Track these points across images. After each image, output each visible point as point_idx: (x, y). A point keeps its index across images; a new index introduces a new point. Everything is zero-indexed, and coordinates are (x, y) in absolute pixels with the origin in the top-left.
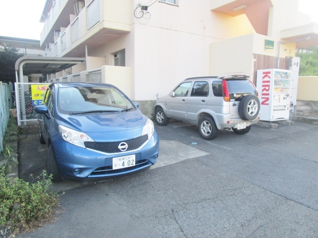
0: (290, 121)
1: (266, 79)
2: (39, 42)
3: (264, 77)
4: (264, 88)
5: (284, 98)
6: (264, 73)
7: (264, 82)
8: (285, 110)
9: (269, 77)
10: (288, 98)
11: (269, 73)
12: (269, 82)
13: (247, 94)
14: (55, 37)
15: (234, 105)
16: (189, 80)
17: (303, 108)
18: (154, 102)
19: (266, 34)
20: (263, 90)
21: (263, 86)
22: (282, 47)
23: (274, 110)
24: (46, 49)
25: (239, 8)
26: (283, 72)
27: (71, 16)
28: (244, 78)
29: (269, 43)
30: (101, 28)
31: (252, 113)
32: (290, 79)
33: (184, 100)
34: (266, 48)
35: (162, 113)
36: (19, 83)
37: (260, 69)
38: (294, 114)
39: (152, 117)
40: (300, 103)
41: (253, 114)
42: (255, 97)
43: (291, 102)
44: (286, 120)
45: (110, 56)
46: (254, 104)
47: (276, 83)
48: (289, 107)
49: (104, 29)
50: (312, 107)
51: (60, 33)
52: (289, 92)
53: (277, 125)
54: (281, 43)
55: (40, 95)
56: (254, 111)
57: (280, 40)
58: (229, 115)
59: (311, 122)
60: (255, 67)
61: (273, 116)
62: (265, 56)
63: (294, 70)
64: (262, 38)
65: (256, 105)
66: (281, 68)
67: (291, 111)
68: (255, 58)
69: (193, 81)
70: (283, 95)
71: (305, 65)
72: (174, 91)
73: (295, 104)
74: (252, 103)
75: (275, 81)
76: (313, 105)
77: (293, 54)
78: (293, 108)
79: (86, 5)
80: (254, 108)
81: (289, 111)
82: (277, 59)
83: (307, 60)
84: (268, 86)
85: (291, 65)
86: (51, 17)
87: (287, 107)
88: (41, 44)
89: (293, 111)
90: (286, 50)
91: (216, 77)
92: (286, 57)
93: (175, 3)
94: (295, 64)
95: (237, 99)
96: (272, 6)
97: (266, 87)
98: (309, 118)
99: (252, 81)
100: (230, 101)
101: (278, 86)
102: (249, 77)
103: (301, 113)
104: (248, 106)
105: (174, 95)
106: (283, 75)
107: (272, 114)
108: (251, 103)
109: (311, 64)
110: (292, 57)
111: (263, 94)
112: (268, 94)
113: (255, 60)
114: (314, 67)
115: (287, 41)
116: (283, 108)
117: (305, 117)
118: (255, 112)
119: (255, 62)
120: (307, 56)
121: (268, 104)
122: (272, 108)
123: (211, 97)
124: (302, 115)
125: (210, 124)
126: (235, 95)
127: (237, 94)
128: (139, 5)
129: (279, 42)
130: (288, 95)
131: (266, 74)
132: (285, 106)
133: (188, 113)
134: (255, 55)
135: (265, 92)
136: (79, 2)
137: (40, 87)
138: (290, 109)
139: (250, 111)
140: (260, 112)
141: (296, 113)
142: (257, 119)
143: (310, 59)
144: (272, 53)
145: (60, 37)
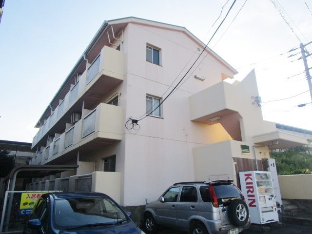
0: (281, 223)
1: (249, 181)
2: (30, 144)
3: (246, 179)
4: (248, 189)
5: (269, 199)
6: (246, 175)
7: (247, 184)
8: (272, 211)
9: (251, 179)
10: (273, 198)
11: (250, 175)
12: (251, 183)
13: (234, 199)
14: (48, 142)
15: (223, 210)
16: (177, 185)
17: (289, 207)
18: (142, 208)
19: (241, 140)
20: (248, 192)
21: (247, 187)
22: (257, 150)
23: (263, 212)
24: (37, 152)
25: (214, 119)
26: (263, 174)
27: (67, 125)
28: (229, 182)
29: (245, 148)
30: (96, 137)
31: (242, 218)
32: (271, 180)
33: (173, 206)
34: (243, 152)
35: (151, 220)
36: (10, 192)
37: (241, 171)
38: (283, 215)
39: (141, 224)
40: (286, 203)
41: (244, 220)
42: (242, 201)
43: (276, 202)
44: (277, 222)
45: (100, 160)
46: (242, 208)
47: (259, 184)
48: (276, 207)
49: (98, 138)
50: (298, 205)
51: (54, 139)
52: (273, 193)
53: (268, 228)
54: (255, 147)
55: (29, 204)
56: (243, 215)
57: (253, 145)
58: (220, 222)
59: (301, 222)
60: (236, 170)
61: (263, 219)
62: (243, 159)
63: (272, 171)
64: (238, 144)
65: (244, 209)
66: (260, 170)
67: (279, 212)
68: (235, 161)
69: (182, 186)
70: (267, 197)
71: (281, 164)
72: (163, 196)
73: (281, 203)
74: (241, 208)
75: (258, 183)
76: (299, 203)
77: (268, 156)
78: (280, 209)
79: (83, 117)
80: (243, 213)
81: (277, 212)
82: (255, 161)
83: (282, 158)
84: (252, 187)
85: (268, 166)
86: (47, 124)
87: (274, 208)
88: (33, 147)
89: (281, 211)
90: (260, 153)
91: (203, 183)
92: (263, 159)
93: (160, 116)
94: (271, 165)
95: (225, 204)
96: (241, 118)
97: (250, 189)
98: (298, 218)
99: (236, 185)
100: (219, 207)
101: (261, 187)
102: (233, 181)
103: (290, 213)
104: (237, 211)
105: (163, 200)
106: (263, 177)
107: (261, 217)
108: (239, 207)
109: (286, 162)
110: (268, 159)
111: (249, 196)
112: (253, 196)
113: (236, 163)
114: (290, 165)
115: (260, 145)
116: (271, 209)
117: (294, 218)
118: (245, 216)
119: (235, 165)
120: (281, 155)
121: (255, 206)
122: (261, 210)
123: (200, 203)
124: (291, 216)
125: (202, 232)
126: (223, 200)
127: (224, 199)
128: (130, 118)
129: (253, 147)
130: (272, 196)
131: (248, 176)
132: (272, 207)
133: (179, 219)
134: (234, 159)
135: (250, 193)
136: (76, 114)
137: (31, 195)
138: (277, 210)
139: (240, 216)
140: (249, 216)
141: (284, 213)
142: (248, 224)
143: (284, 158)
144: (249, 156)
145: (53, 142)
